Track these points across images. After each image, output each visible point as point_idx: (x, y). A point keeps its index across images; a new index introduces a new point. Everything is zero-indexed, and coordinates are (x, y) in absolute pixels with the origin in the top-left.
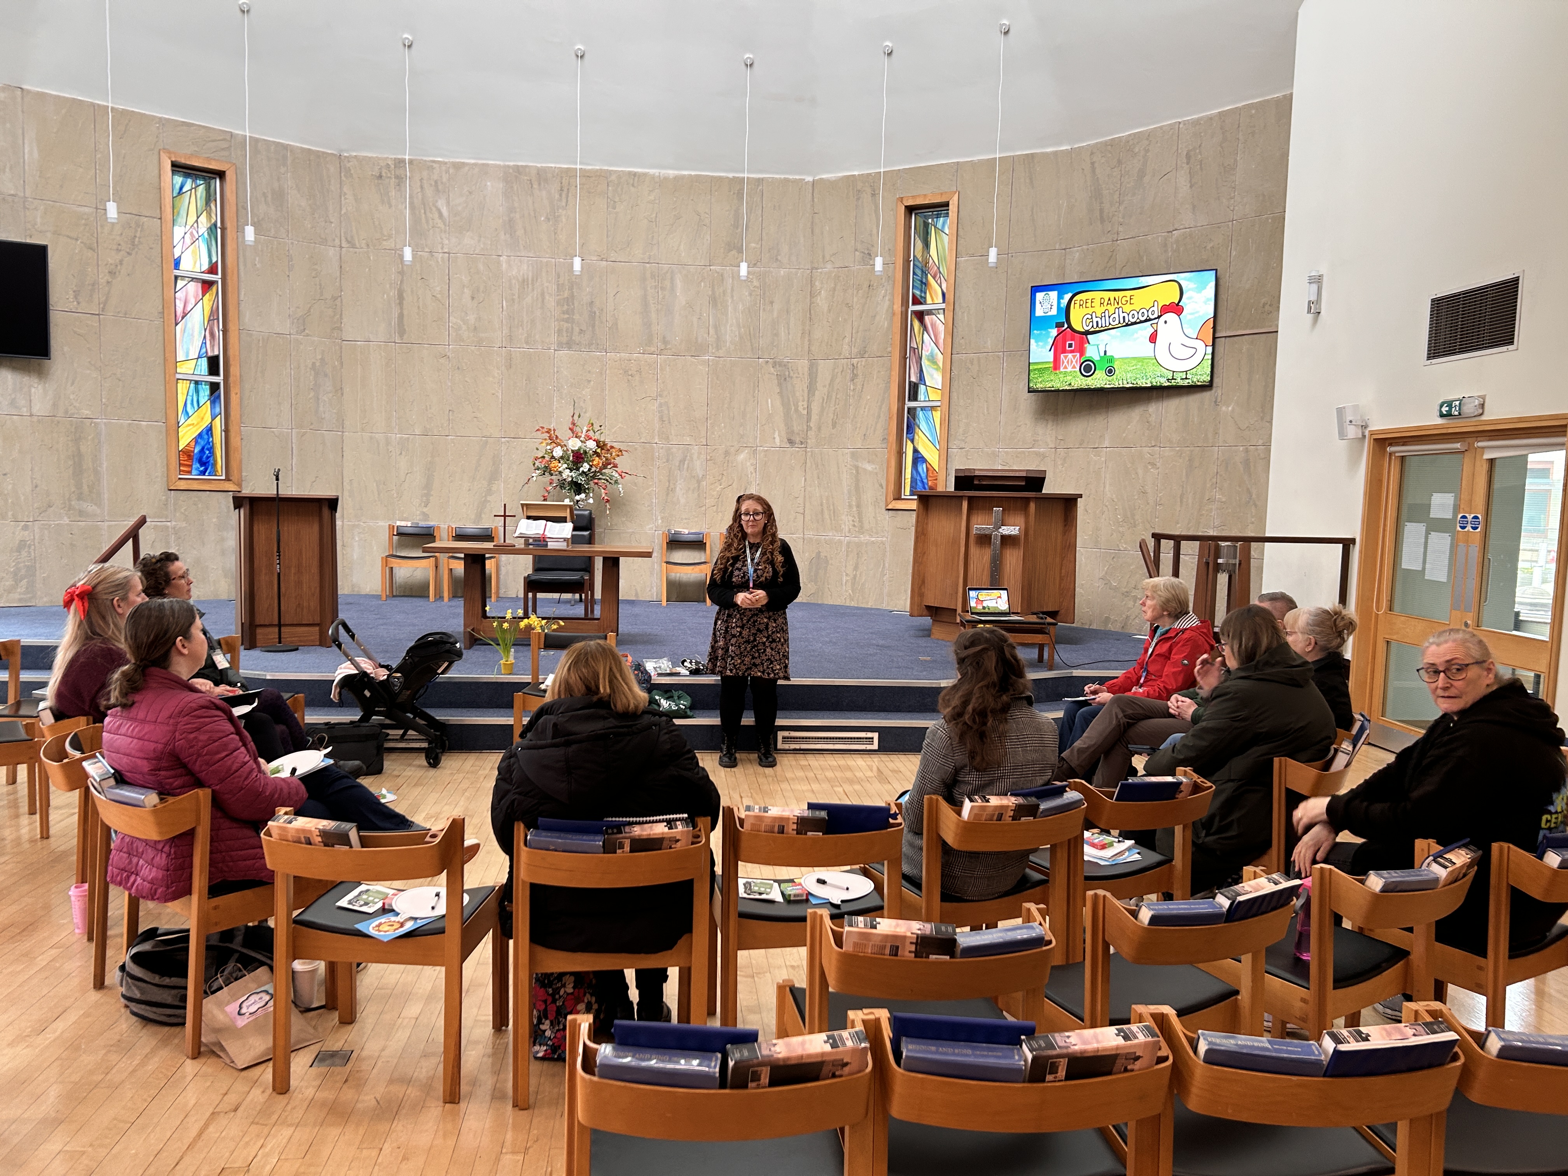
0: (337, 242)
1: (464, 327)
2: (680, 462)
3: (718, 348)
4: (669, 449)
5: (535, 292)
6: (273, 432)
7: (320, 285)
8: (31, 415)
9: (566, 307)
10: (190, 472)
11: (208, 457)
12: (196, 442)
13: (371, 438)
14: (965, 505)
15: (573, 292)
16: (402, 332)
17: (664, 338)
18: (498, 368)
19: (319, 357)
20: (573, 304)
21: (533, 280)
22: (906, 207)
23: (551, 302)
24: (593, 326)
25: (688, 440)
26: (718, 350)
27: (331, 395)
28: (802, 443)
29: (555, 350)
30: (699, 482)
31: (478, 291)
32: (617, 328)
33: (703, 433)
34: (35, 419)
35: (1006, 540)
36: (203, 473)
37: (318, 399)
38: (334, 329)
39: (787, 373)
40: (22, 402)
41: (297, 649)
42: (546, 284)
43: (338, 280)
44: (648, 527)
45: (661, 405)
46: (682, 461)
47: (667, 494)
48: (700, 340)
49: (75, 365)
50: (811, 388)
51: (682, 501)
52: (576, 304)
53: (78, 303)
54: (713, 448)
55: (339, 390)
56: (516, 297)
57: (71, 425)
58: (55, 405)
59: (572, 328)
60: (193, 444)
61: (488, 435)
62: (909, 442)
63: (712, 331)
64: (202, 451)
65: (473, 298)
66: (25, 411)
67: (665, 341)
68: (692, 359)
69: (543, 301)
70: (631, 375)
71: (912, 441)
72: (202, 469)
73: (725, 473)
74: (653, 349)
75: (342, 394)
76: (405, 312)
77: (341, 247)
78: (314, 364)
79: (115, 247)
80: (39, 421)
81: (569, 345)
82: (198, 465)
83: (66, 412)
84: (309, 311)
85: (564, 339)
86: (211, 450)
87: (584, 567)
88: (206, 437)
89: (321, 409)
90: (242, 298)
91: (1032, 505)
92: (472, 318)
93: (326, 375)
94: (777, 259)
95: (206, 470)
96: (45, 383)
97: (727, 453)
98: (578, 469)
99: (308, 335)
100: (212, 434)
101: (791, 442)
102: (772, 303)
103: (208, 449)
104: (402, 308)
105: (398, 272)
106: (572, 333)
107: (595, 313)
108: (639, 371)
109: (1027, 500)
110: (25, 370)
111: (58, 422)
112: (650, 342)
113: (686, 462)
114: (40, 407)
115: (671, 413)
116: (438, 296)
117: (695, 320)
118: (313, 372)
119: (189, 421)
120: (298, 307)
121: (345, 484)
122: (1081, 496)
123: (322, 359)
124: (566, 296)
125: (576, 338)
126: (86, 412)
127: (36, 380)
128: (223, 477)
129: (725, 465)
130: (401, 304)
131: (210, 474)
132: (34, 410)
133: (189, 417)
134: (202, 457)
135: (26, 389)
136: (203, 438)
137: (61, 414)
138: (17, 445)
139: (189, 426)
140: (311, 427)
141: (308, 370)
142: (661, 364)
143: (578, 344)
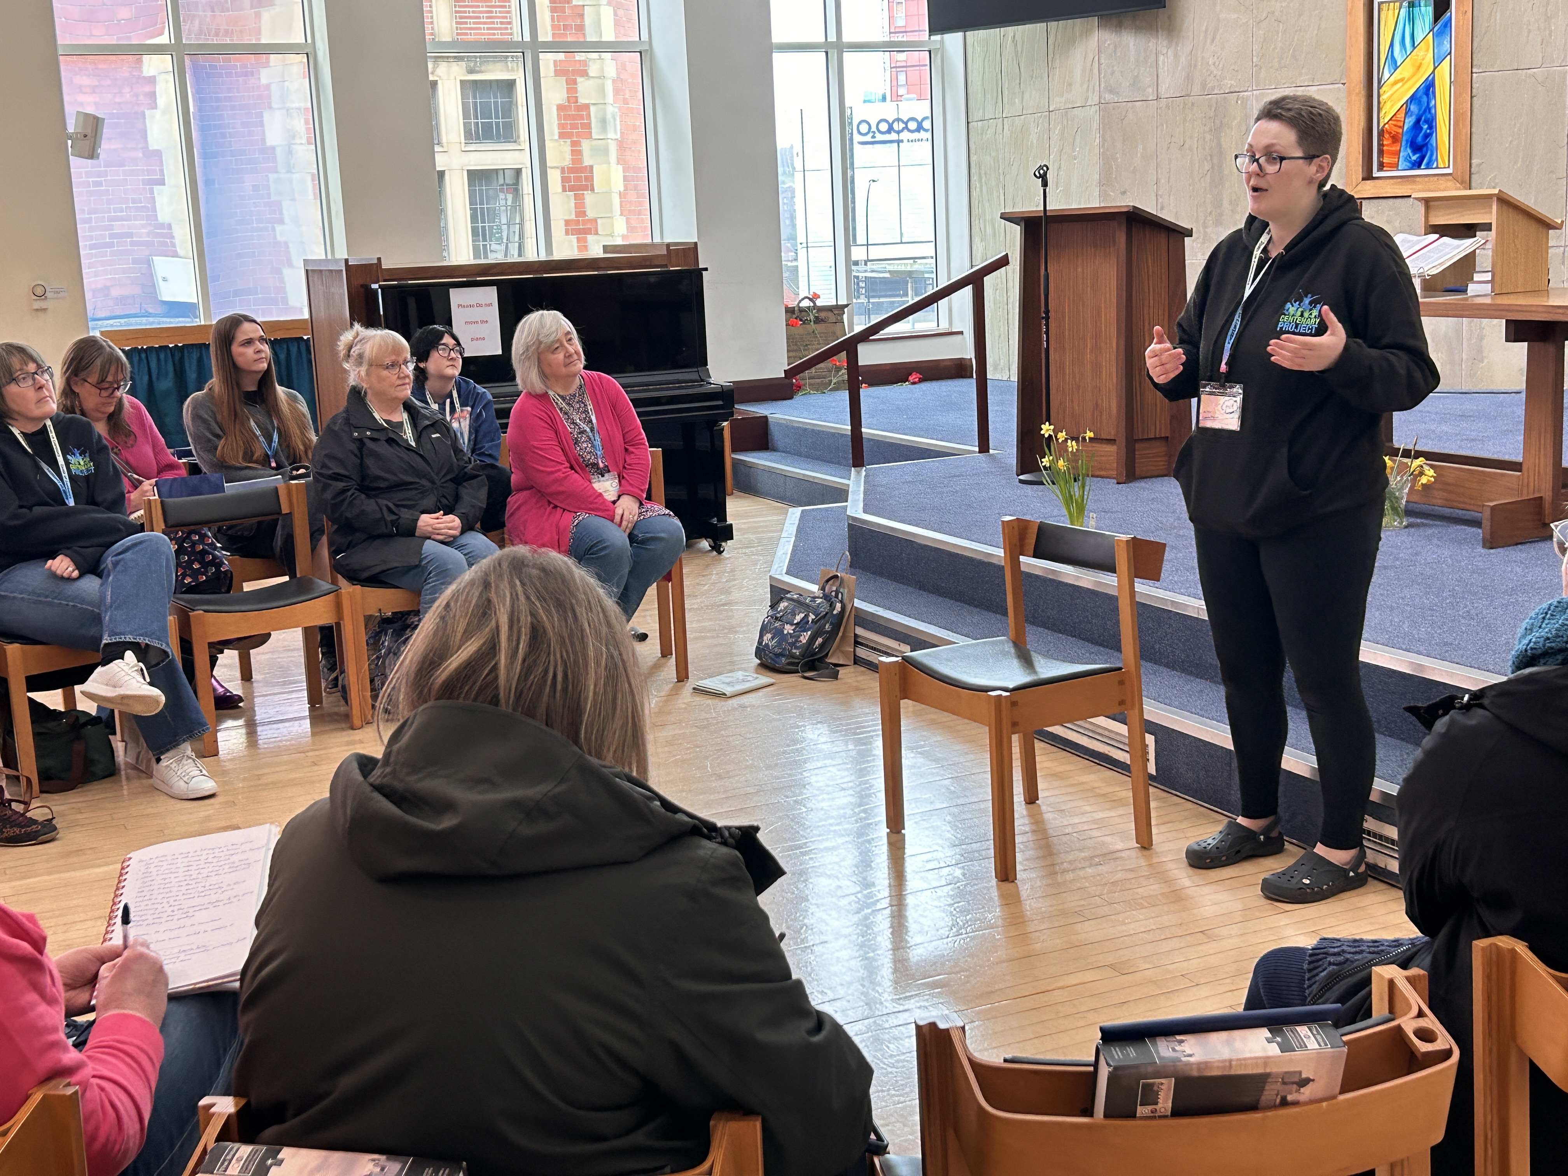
6: (1533, 75)
8: (1158, 98)
10: (1395, 166)
11: (1427, 136)
12: (1408, 112)
34: (1163, 103)
36: (1417, 165)
40: (1147, 80)
49: (1218, 8)
57: (1210, 106)
58: (1189, 78)
60: (1401, 115)
64: (1417, 125)
66: (1150, 93)
72: (1414, 158)
80: (1168, 107)
82: (1409, 151)
83: (1204, 85)
86: (1431, 123)
88: (1425, 99)
95: (1422, 159)
96: (1177, 44)
100: (1434, 93)
103: (1426, 121)
110: (1151, 28)
111: (1193, 104)
114: (1169, 85)
119: (1397, 75)
126: (1230, 83)
127: (1165, 43)
131: (1428, 167)
132: (1162, 90)
133: (1396, 68)
134: (1415, 137)
135: (1153, 57)
136: (1419, 103)
137: (1196, 89)
138: (1140, 147)
139: (1396, 83)
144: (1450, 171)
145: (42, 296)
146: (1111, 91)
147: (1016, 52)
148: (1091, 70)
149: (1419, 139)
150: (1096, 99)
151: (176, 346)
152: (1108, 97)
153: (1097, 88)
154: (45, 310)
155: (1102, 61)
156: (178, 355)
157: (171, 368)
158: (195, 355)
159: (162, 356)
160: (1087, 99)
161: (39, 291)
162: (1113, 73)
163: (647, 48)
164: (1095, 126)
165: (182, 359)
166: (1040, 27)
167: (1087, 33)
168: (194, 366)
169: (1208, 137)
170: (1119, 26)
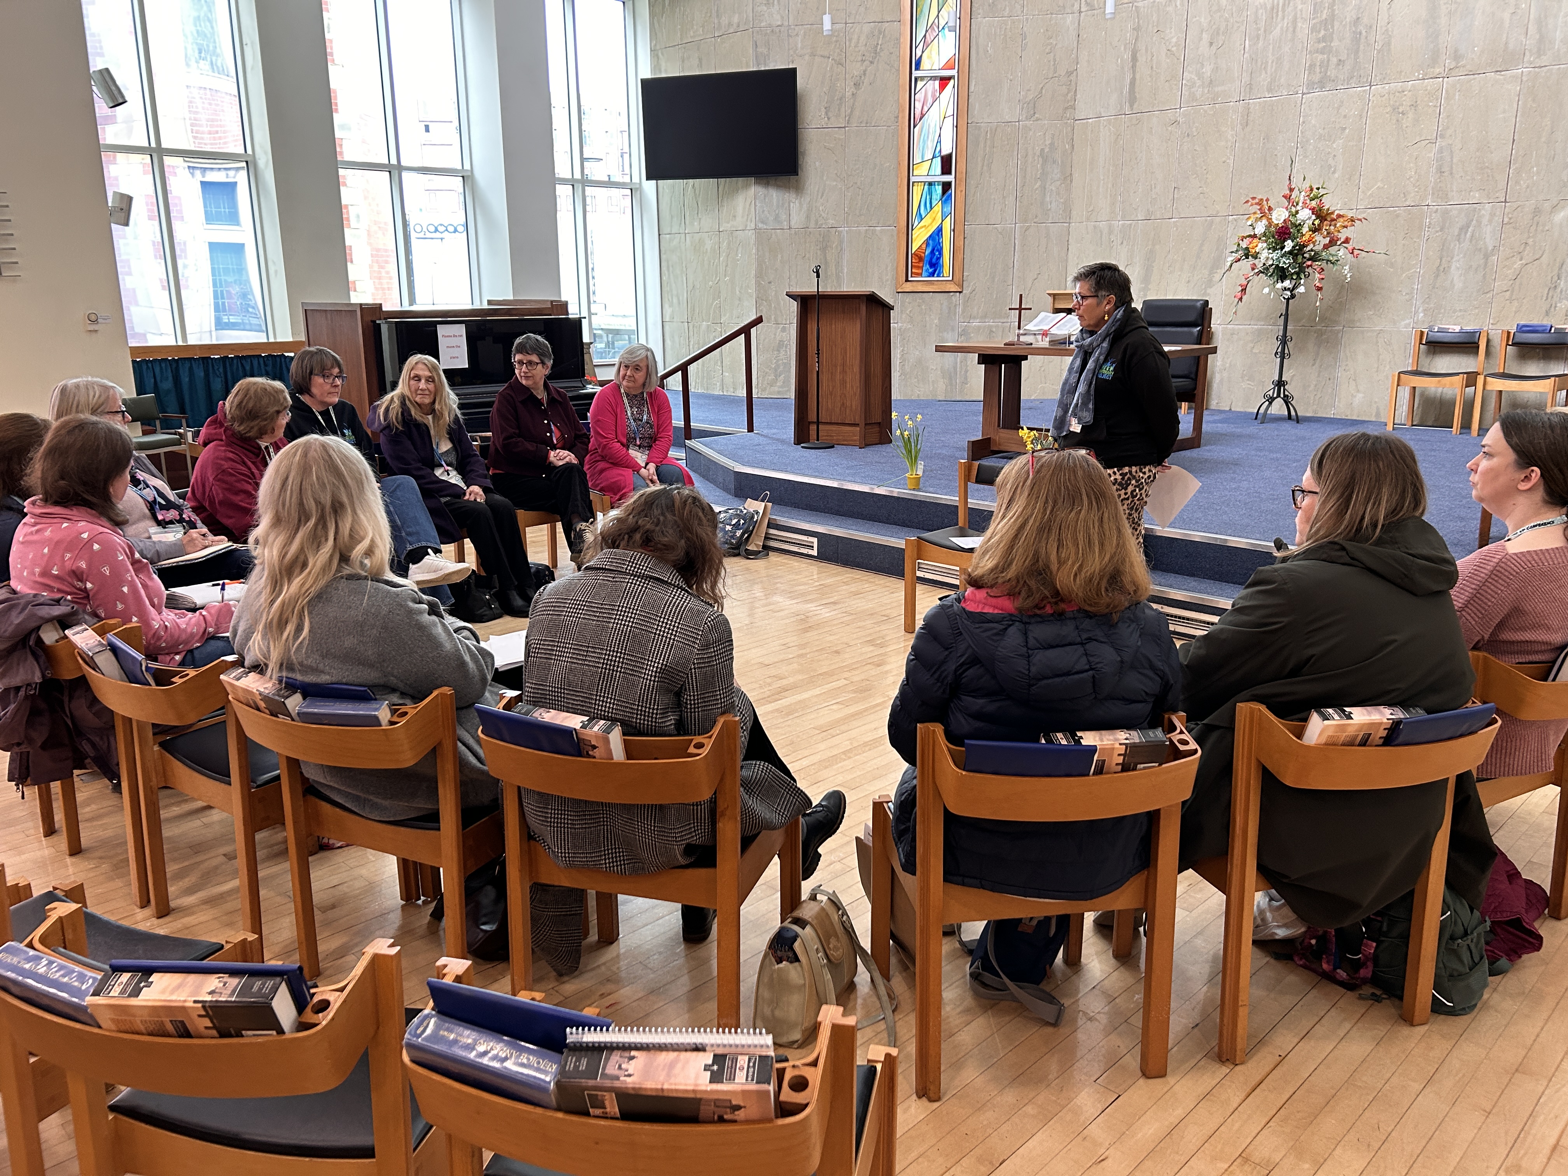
0: (1077, 6)
1: (1198, 83)
2: (1461, 229)
3: (1540, 53)
4: (1446, 212)
5: (1286, 21)
6: (996, 228)
7: (1055, 60)
8: (790, 228)
9: (1323, 33)
10: (920, 275)
11: (938, 259)
12: (928, 245)
13: (1095, 227)
15: (1333, 11)
16: (1132, 100)
17: (1456, 51)
18: (1233, 129)
19: (1048, 142)
20: (1333, 27)
21: (1284, 5)
23: (1303, 28)
24: (1357, 52)
25: (1476, 196)
26: (1539, 56)
27: (1059, 183)
29: (1303, 94)
30: (1486, 257)
31: (1218, 33)
32: (1389, 50)
33: (1502, 184)
34: (793, 231)
36: (932, 274)
37: (1045, 188)
38: (1067, 108)
40: (784, 217)
41: (833, 447)
42: (1300, 7)
43: (1075, 50)
44: (1403, 323)
45: (1441, 150)
46: (1464, 229)
47: (1437, 276)
48: (1511, 46)
49: (825, 178)
51: (1458, 285)
52: (1336, 24)
53: (829, 119)
54: (1515, 205)
55: (1068, 178)
56: (1261, 32)
57: (820, 235)
58: (808, 217)
59: (1328, 60)
60: (924, 246)
61: (1214, 213)
63: (1532, 29)
64: (932, 252)
65: (1211, 44)
66: (785, 225)
67: (1457, 57)
68: (1498, 76)
69: (1294, 31)
70: (1403, 113)
72: (931, 270)
73: (1530, 241)
74: (1437, 70)
75: (1071, 181)
76: (1138, 76)
77: (1080, 12)
78: (1042, 150)
79: (860, 58)
80: (795, 233)
81: (1323, 84)
82: (928, 266)
83: (817, 222)
84: (1041, 92)
85: (1316, 78)
86: (941, 251)
88: (937, 238)
89: (1048, 199)
90: (972, 88)
92: (1208, 70)
93: (1054, 162)
95: (935, 271)
96: (801, 197)
97: (1537, 211)
98: (1282, 248)
99: (1038, 120)
100: (942, 235)
103: (938, 250)
104: (1134, 72)
105: (1134, 29)
106: (1328, 66)
107: (1360, 33)
108: (1414, 106)
110: (786, 187)
111: (810, 233)
112: (1434, 60)
113: (1470, 230)
114: (797, 220)
115: (1455, 160)
116: (1174, 49)
117: (1506, 16)
118: (1040, 159)
119: (922, 223)
120: (1029, 90)
123: (1052, 144)
124: (1324, 16)
125: (1332, 73)
126: (831, 222)
127: (794, 196)
129: (1533, 229)
130: (1134, 67)
131: (938, 276)
132: (793, 223)
133: (922, 219)
134: (931, 259)
135: (787, 205)
136: (934, 240)
137: (812, 225)
138: (780, 256)
139: (922, 227)
140: (1035, 220)
141: (1036, 158)
142: (1447, 91)
143: (1334, 81)
144: (950, 278)
145: (95, 322)
146: (762, 222)
147: (695, 195)
148: (749, 209)
149: (934, 260)
150: (753, 226)
151: (174, 359)
152: (760, 225)
153: (753, 219)
154: (96, 331)
155: (757, 203)
156: (174, 365)
157: (170, 375)
158: (187, 365)
159: (163, 365)
160: (746, 226)
161: (93, 318)
162: (763, 211)
163: (469, 174)
164: (752, 242)
165: (177, 368)
166: (712, 181)
167: (747, 186)
168: (187, 373)
169: (819, 252)
170: (767, 184)
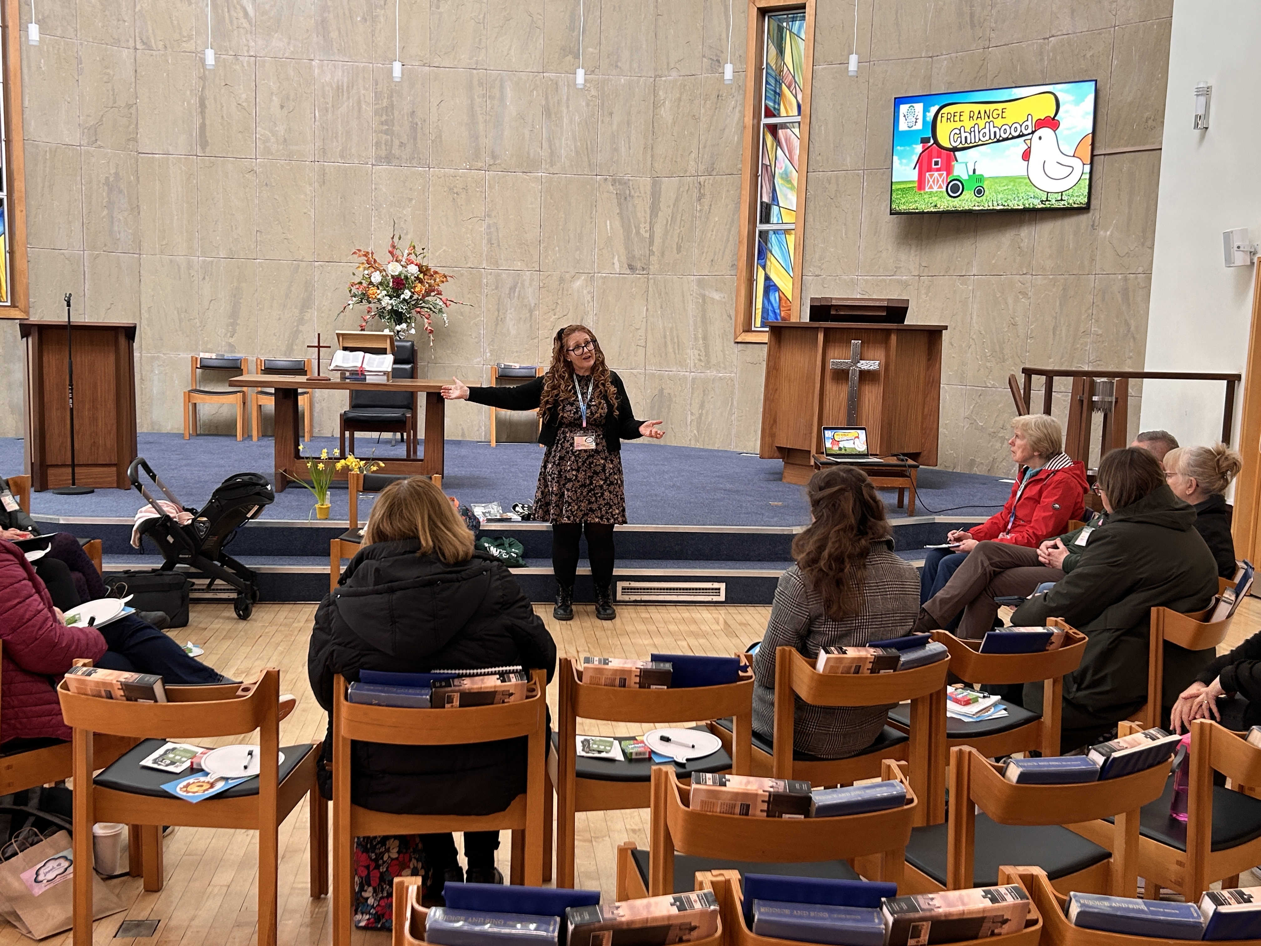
0: (131, 43)
1: (273, 139)
2: (511, 289)
3: (552, 164)
4: (499, 275)
5: (351, 100)
6: (63, 254)
7: (113, 90)
9: (384, 117)
13: (171, 261)
14: (821, 336)
15: (392, 101)
16: (204, 144)
17: (493, 152)
18: (310, 185)
19: (112, 171)
20: (393, 114)
21: (348, 87)
22: (758, 8)
23: (368, 111)
24: (415, 139)
25: (519, 265)
26: (552, 166)
27: (126, 214)
28: (643, 269)
29: (373, 165)
30: (531, 311)
31: (288, 99)
32: (441, 141)
33: (536, 258)
35: (865, 375)
37: (112, 217)
38: (129, 140)
39: (628, 192)
41: (92, 492)
42: (363, 92)
43: (133, 85)
44: (475, 361)
45: (489, 227)
46: (513, 289)
47: (497, 325)
48: (532, 155)
50: (654, 209)
51: (513, 332)
52: (396, 113)
54: (546, 274)
55: (135, 209)
56: (330, 105)
59: (392, 140)
61: (300, 258)
62: (760, 269)
63: (545, 145)
65: (282, 107)
67: (494, 156)
68: (524, 176)
69: (359, 111)
70: (457, 193)
71: (764, 268)
73: (559, 302)
74: (480, 164)
75: (139, 213)
76: (208, 122)
77: (136, 49)
78: (107, 178)
81: (388, 159)
84: (101, 120)
85: (383, 153)
87: (406, 403)
89: (116, 228)
90: (26, 103)
91: (893, 338)
92: (281, 129)
93: (120, 191)
94: (617, 66)
97: (562, 280)
98: (398, 296)
99: (100, 147)
101: (631, 268)
102: (611, 114)
104: (204, 118)
105: (200, 78)
106: (392, 145)
107: (417, 124)
108: (465, 189)
109: (888, 332)
112: (477, 156)
113: (517, 290)
115: (500, 236)
116: (244, 104)
117: (527, 133)
118: (106, 188)
120: (88, 116)
121: (143, 311)
122: (946, 328)
123: (116, 174)
124: (384, 105)
125: (396, 151)
128: (9, 304)
129: (560, 292)
130: (203, 113)
140: (104, 249)
141: (101, 185)
142: (489, 181)
143: (398, 158)
